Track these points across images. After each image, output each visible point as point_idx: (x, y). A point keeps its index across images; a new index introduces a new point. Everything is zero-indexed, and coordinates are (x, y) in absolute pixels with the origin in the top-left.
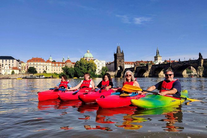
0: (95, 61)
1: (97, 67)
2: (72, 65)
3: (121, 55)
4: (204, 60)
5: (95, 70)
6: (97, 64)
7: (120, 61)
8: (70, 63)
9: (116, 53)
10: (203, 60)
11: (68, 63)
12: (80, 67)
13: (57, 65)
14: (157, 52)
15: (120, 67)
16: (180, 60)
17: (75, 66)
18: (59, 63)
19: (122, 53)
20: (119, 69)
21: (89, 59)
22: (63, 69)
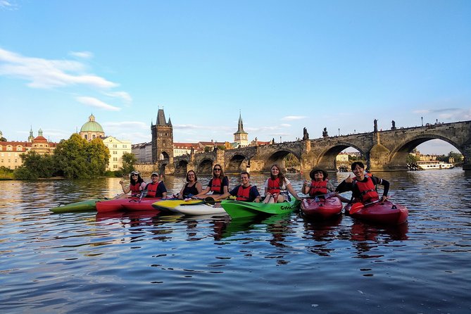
0: (105, 141)
1: (111, 153)
2: (51, 148)
3: (165, 128)
4: (312, 141)
5: (107, 161)
6: (110, 146)
7: (164, 141)
8: (43, 144)
9: (154, 124)
10: (309, 142)
11: (40, 144)
12: (68, 153)
13: (10, 148)
14: (239, 125)
15: (164, 153)
16: (275, 141)
17: (56, 152)
18: (14, 144)
19: (169, 125)
20: (162, 157)
21: (86, 136)
22: (23, 157)
